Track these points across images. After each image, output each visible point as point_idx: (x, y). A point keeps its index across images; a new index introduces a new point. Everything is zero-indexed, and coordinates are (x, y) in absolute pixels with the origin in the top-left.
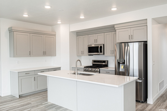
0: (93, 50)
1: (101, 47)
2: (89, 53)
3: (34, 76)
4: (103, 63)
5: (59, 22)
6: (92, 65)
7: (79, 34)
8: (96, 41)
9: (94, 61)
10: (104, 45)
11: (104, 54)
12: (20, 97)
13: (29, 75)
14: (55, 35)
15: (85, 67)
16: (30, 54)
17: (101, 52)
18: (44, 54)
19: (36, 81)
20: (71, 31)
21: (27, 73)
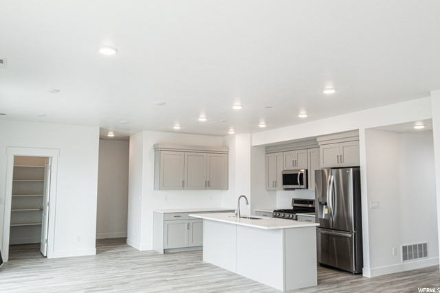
0: (290, 180)
1: (301, 175)
2: (284, 184)
3: (188, 221)
4: (309, 204)
5: (231, 132)
6: (292, 208)
7: (270, 149)
8: (295, 163)
9: (296, 201)
10: (307, 171)
11: (307, 188)
12: (165, 252)
13: (179, 218)
14: (227, 153)
15: (275, 211)
16: (184, 186)
17: (302, 183)
18: (208, 185)
19: (190, 231)
20: (253, 145)
21: (178, 215)
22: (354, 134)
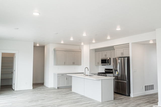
0: (104, 62)
1: (108, 60)
2: (102, 63)
3: (66, 77)
4: (111, 70)
6: (104, 72)
7: (97, 50)
8: (106, 55)
9: (106, 69)
10: (110, 58)
11: (110, 64)
12: (58, 88)
14: (81, 52)
15: (98, 73)
16: (65, 64)
17: (108, 63)
18: (74, 64)
19: (67, 80)
20: (91, 48)
21: (63, 75)
22: (127, 45)
